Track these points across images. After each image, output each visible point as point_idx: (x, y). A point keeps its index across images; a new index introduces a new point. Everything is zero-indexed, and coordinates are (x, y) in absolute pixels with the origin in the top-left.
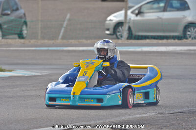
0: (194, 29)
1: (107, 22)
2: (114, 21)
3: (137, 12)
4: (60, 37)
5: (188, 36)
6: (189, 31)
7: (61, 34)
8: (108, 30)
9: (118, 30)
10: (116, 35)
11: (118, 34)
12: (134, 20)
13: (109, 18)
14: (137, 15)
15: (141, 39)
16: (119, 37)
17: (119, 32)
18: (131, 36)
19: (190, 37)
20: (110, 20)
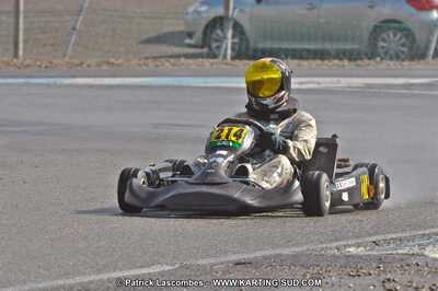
0: (395, 35)
1: (189, 17)
2: (204, 15)
5: (381, 51)
6: (384, 40)
8: (190, 35)
9: (214, 36)
10: (210, 47)
11: (214, 45)
13: (191, 9)
17: (215, 41)
19: (386, 53)
20: (196, 12)
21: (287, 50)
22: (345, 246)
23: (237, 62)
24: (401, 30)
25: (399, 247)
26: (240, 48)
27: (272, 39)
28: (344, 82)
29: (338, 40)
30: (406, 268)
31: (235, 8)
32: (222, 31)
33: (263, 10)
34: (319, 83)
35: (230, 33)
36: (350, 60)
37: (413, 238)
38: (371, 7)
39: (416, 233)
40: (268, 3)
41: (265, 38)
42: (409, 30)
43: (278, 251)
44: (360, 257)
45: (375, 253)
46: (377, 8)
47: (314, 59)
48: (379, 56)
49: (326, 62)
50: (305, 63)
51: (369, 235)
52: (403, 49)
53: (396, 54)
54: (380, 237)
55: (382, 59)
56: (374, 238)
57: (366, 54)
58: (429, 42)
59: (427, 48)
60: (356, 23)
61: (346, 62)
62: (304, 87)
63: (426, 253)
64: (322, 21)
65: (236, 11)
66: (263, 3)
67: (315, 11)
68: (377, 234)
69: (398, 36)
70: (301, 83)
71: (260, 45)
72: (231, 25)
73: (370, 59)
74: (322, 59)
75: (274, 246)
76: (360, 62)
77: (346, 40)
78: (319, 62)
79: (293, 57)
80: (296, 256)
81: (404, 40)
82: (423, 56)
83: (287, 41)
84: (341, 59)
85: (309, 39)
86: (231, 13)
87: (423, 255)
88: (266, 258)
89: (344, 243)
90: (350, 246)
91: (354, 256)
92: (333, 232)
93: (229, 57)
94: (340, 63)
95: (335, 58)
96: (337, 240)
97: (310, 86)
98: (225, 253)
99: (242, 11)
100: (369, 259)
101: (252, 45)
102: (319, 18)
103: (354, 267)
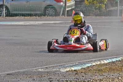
21: (21, 14)
22: (38, 69)
23: (7, 17)
24: (53, 8)
25: (53, 69)
26: (8, 13)
27: (16, 11)
28: (37, 23)
29: (35, 11)
30: (55, 75)
31: (6, 2)
32: (2, 8)
33: (14, 3)
34: (30, 23)
35: (4, 9)
36: (38, 16)
37: (57, 66)
38: (44, 1)
39: (58, 65)
40: (15, 1)
41: (14, 10)
42: (55, 8)
43: (19, 71)
44: (42, 72)
45: (46, 71)
46: (46, 2)
47: (28, 16)
48: (47, 15)
49: (32, 17)
50: (26, 17)
51: (45, 65)
52: (53, 13)
53: (51, 15)
54: (48, 66)
55: (47, 16)
56: (46, 67)
57: (43, 14)
58: (60, 11)
59: (60, 13)
60: (40, 6)
61: (37, 17)
62: (26, 24)
63: (61, 70)
64: (31, 5)
65: (6, 3)
66: (14, 1)
67: (29, 3)
68: (47, 65)
69: (52, 10)
70: (25, 23)
71: (13, 13)
72: (5, 7)
73: (44, 16)
74: (31, 16)
75: (18, 69)
76: (41, 17)
77: (37, 11)
78: (30, 17)
79: (23, 16)
80: (24, 72)
81: (53, 11)
82: (59, 15)
83: (21, 11)
84: (36, 16)
85: (27, 11)
86: (5, 3)
87: (60, 71)
88: (16, 73)
89: (38, 68)
90: (39, 69)
91: (40, 72)
92: (35, 65)
93: (4, 16)
94: (36, 17)
95: (34, 16)
96: (36, 67)
97: (27, 24)
98: (4, 71)
99: (8, 3)
100: (45, 72)
101: (11, 12)
102: (30, 5)
103: (40, 74)
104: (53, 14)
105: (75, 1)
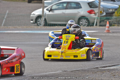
0: (84, 20)
1: (32, 15)
2: (36, 15)
3: (49, 9)
4: (3, 25)
6: (81, 21)
7: (3, 23)
8: (32, 20)
9: (38, 20)
10: (37, 23)
11: (38, 23)
12: (48, 14)
13: (32, 13)
14: (50, 11)
15: (52, 26)
16: (39, 24)
17: (38, 22)
18: (46, 24)
19: (82, 25)
20: (33, 14)
21: (57, 24)
24: (86, 19)
27: (53, 21)
32: (40, 19)
41: (51, 21)
42: (88, 19)
71: (50, 23)
81: (86, 21)
85: (62, 21)
104: (86, 24)
105: (106, 13)
